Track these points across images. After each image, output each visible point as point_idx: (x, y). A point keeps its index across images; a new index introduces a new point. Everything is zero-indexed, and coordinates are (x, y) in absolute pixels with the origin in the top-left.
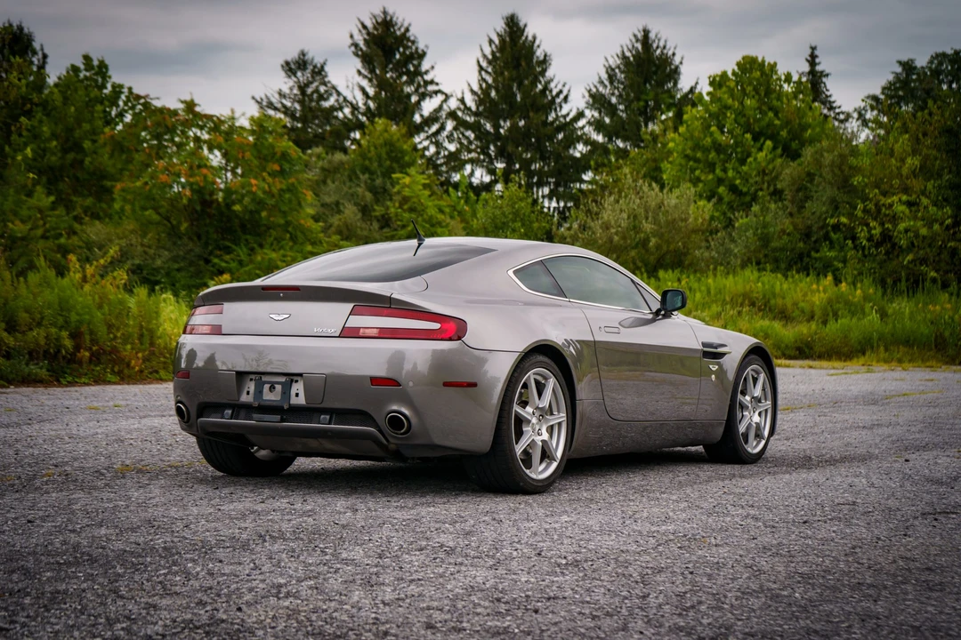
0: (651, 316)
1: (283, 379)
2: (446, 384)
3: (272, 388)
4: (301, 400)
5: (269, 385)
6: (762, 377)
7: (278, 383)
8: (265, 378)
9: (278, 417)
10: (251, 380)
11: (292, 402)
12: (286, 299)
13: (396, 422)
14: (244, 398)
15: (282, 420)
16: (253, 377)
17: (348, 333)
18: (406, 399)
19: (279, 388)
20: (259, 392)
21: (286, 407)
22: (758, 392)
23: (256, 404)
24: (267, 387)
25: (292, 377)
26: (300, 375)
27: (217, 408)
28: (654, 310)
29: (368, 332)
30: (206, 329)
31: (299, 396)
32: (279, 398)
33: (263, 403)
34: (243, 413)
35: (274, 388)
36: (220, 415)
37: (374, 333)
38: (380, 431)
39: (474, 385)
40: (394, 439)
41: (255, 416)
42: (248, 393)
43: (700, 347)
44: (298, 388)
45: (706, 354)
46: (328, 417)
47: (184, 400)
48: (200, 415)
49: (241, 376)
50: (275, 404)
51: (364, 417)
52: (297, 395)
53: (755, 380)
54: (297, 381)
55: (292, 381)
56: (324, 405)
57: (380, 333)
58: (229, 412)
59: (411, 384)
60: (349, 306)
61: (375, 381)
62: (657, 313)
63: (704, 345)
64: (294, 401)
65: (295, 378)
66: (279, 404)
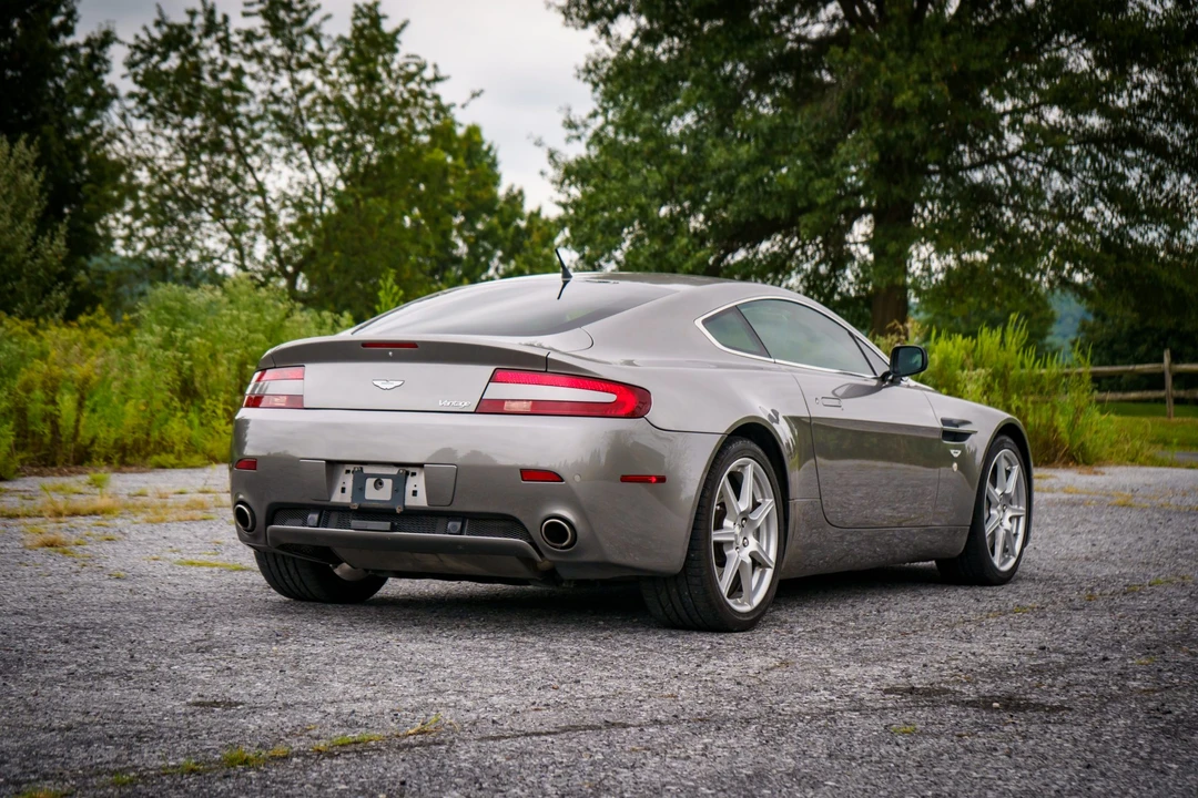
0: (874, 383)
1: (394, 471)
2: (625, 479)
3: (378, 484)
4: (421, 501)
5: (374, 480)
6: (1016, 469)
7: (388, 476)
8: (367, 470)
9: (387, 525)
10: (348, 472)
11: (407, 504)
12: (396, 359)
13: (556, 531)
14: (338, 498)
15: (393, 529)
16: (351, 468)
17: (489, 407)
18: (571, 500)
19: (388, 483)
20: (359, 489)
21: (398, 511)
22: (1010, 488)
23: (355, 506)
24: (370, 482)
25: (406, 469)
26: (421, 466)
27: (297, 510)
28: (879, 375)
29: (515, 406)
30: (281, 401)
31: (417, 493)
32: (389, 498)
33: (365, 504)
34: (334, 517)
35: (381, 484)
36: (301, 521)
37: (526, 407)
38: (533, 544)
39: (662, 479)
40: (551, 555)
41: (354, 523)
42: (343, 490)
43: (939, 425)
44: (417, 483)
45: (947, 435)
46: (459, 524)
47: (247, 500)
48: (270, 520)
49: (333, 465)
50: (382, 505)
51: (510, 523)
52: (415, 493)
53: (1008, 473)
54: (414, 474)
55: (407, 473)
56: (453, 508)
57: (532, 407)
58: (314, 517)
59: (577, 478)
60: (488, 370)
61: (529, 474)
62: (884, 378)
63: (945, 422)
64: (410, 501)
65: (411, 470)
66: (390, 506)
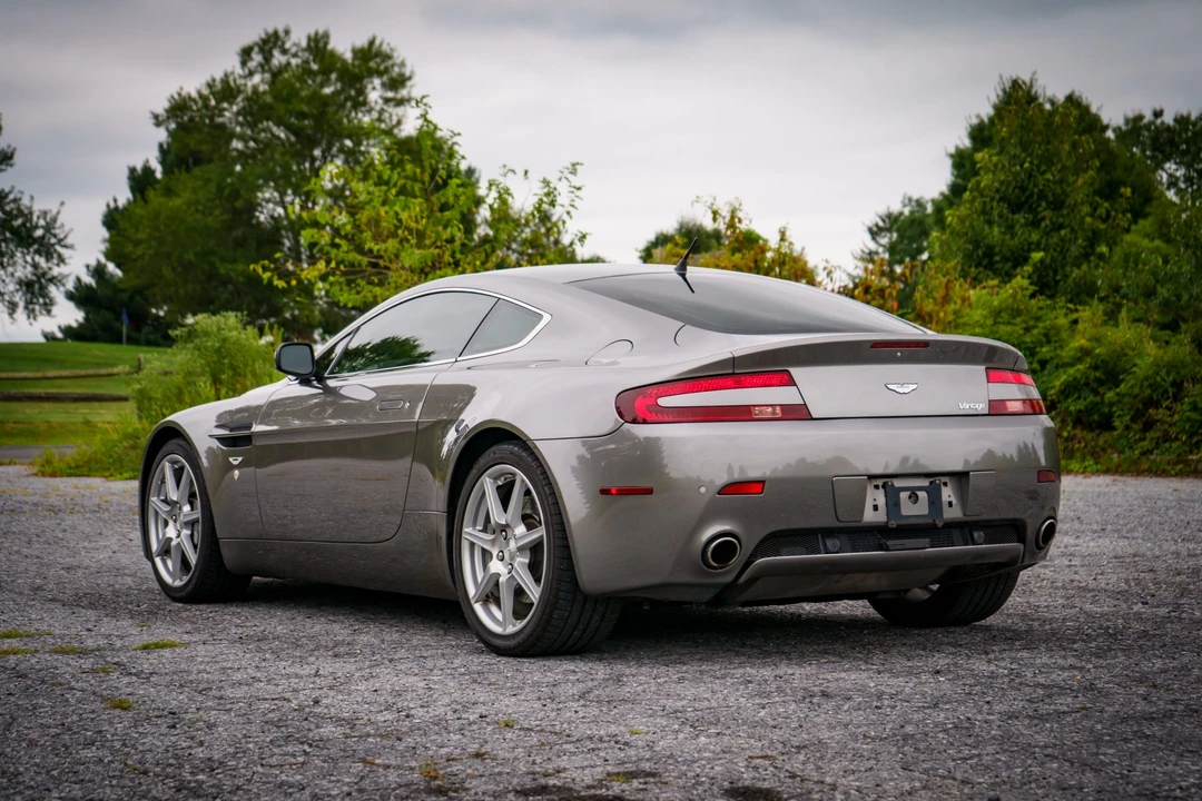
1: (925, 483)
3: (914, 498)
4: (953, 513)
5: (909, 493)
7: (921, 489)
8: (898, 483)
9: (925, 541)
10: (878, 487)
11: (945, 516)
14: (869, 516)
15: (932, 545)
16: (880, 482)
17: (996, 408)
19: (922, 495)
20: (893, 503)
21: (940, 524)
23: (893, 524)
24: (904, 495)
32: (926, 512)
33: (903, 522)
35: (917, 496)
37: (1019, 406)
41: (890, 543)
42: (876, 508)
44: (949, 493)
50: (920, 521)
52: (950, 505)
54: (945, 484)
55: (940, 484)
57: (1023, 406)
60: (982, 370)
61: (1041, 475)
64: (949, 513)
65: (943, 480)
66: (930, 521)
